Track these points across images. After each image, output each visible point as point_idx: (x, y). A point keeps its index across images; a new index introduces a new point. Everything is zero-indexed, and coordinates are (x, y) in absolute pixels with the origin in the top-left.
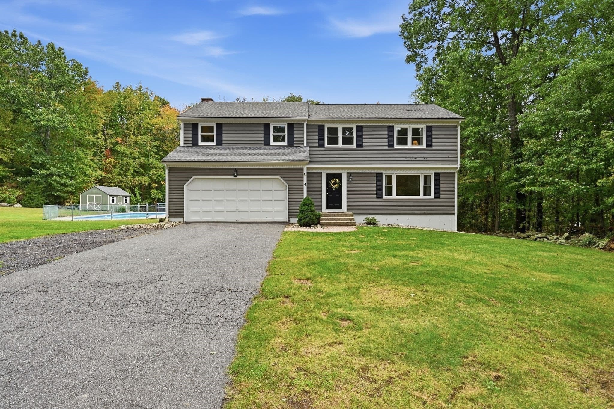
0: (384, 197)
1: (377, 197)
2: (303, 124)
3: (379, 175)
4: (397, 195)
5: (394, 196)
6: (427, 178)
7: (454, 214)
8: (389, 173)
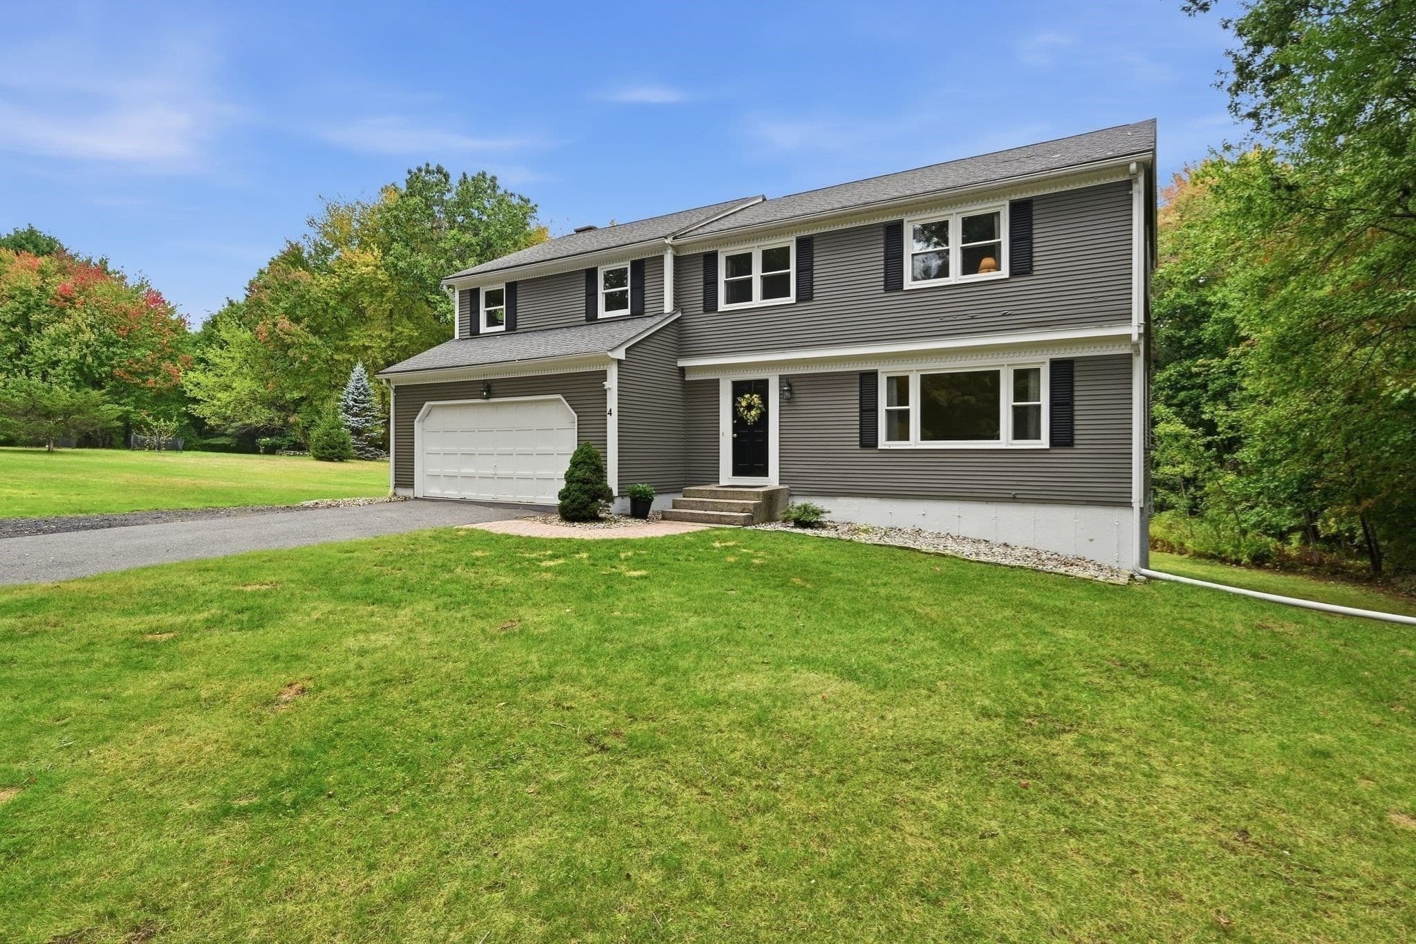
0: (883, 443)
1: (863, 445)
2: (662, 257)
3: (868, 380)
4: (924, 438)
5: (915, 441)
6: (1024, 380)
7: (1128, 505)
8: (898, 369)
